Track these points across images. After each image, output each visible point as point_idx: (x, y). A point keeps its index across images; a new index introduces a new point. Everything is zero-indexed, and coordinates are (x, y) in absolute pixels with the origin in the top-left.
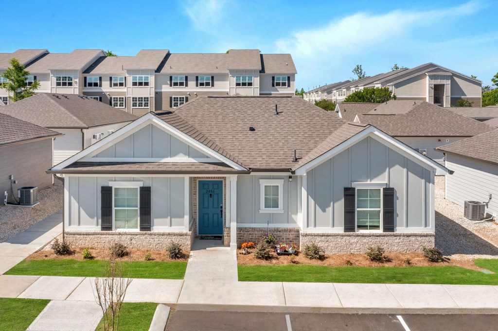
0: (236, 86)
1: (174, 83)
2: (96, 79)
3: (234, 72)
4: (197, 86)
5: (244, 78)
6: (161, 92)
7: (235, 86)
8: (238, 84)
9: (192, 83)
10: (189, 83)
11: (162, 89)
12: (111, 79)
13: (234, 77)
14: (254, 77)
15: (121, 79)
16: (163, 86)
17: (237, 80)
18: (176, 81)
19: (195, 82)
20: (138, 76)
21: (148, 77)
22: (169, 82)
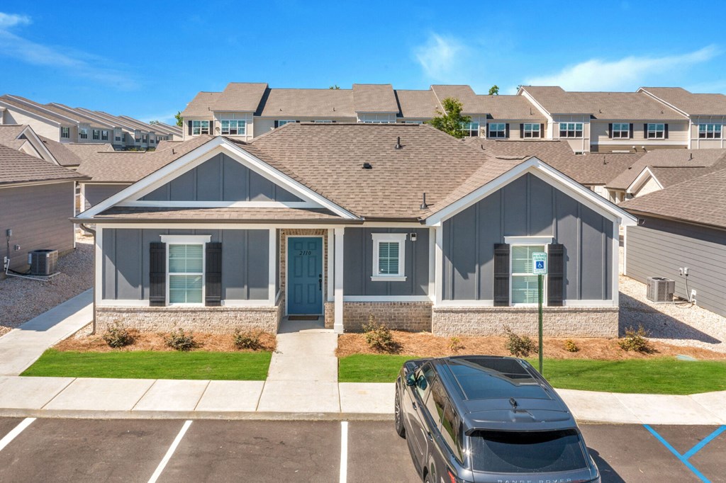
0: (700, 137)
1: (615, 133)
2: (501, 127)
3: (696, 119)
4: (645, 137)
5: (710, 128)
6: (598, 145)
7: (698, 138)
8: (702, 135)
9: (639, 134)
10: (635, 133)
11: (598, 141)
12: (522, 126)
13: (697, 125)
14: (724, 125)
15: (536, 127)
16: (600, 137)
17: (700, 129)
18: (617, 131)
19: (643, 132)
20: (567, 123)
21: (581, 125)
22: (608, 132)
